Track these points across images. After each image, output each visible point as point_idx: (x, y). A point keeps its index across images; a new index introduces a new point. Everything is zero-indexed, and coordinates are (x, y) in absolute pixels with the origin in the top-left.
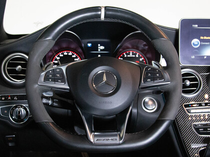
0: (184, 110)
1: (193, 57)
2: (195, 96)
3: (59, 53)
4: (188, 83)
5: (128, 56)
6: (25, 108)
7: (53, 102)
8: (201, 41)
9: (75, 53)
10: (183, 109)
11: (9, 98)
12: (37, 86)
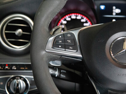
3: (65, 15)
6: (25, 80)
7: (60, 73)
9: (85, 16)
11: (7, 67)
12: (44, 52)
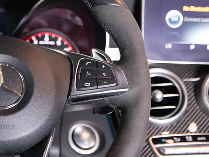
0: (152, 149)
1: (169, 46)
2: (174, 122)
4: (160, 96)
5: (41, 43)
8: (185, 14)
10: (150, 146)
